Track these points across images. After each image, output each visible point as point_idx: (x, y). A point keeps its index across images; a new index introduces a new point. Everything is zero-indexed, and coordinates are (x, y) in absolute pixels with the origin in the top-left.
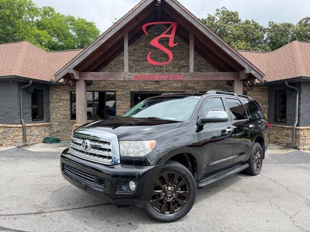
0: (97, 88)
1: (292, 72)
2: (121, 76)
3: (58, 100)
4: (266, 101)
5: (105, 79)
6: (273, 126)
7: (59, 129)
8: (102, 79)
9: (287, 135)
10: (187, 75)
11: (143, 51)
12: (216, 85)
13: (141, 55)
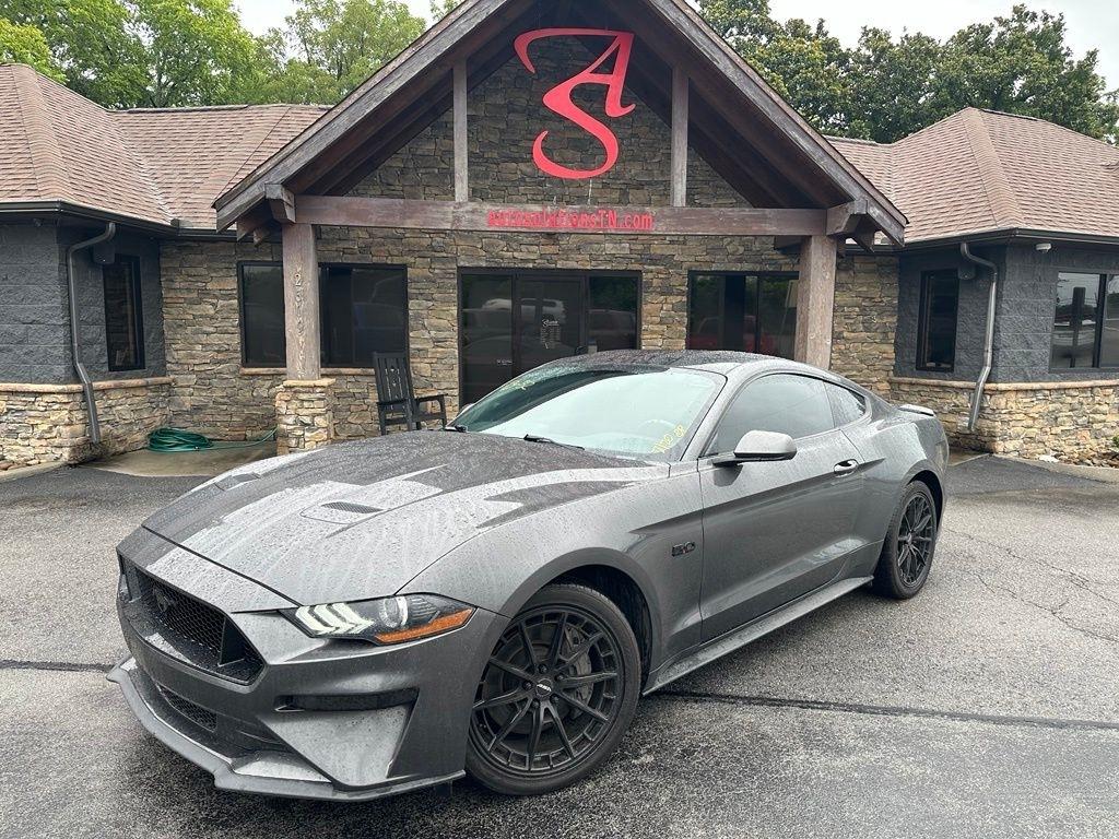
0: (336, 254)
1: (979, 214)
2: (445, 213)
3: (195, 295)
4: (890, 304)
5: (390, 222)
6: (911, 384)
7: (201, 398)
8: (376, 222)
9: (956, 410)
10: (665, 217)
11: (502, 126)
12: (741, 249)
13: (493, 138)
